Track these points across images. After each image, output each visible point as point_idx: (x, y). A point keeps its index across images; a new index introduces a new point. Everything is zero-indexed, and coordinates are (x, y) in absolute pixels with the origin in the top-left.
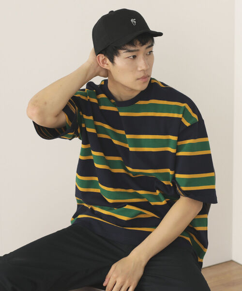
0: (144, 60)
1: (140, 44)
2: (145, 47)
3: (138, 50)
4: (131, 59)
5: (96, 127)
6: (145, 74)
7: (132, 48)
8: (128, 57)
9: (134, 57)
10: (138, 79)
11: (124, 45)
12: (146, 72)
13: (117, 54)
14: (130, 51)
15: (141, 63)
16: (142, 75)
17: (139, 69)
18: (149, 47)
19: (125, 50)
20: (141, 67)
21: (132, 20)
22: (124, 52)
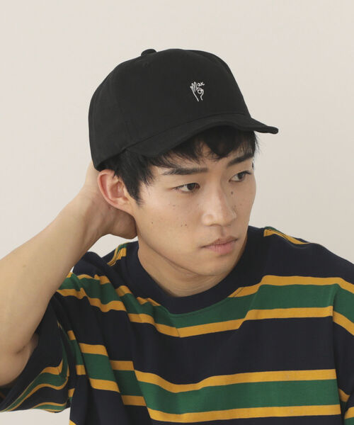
0: (221, 198)
1: (210, 153)
2: (225, 161)
3: (205, 170)
4: (183, 192)
5: (118, 376)
6: (222, 234)
7: (189, 164)
8: (177, 188)
9: (193, 187)
10: (204, 247)
11: (167, 154)
12: (225, 230)
13: (147, 176)
14: (181, 172)
15: (211, 206)
16: (214, 236)
17: (207, 221)
18: (239, 160)
19: (168, 166)
20: (211, 216)
21: (193, 87)
22: (165, 174)
